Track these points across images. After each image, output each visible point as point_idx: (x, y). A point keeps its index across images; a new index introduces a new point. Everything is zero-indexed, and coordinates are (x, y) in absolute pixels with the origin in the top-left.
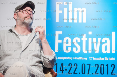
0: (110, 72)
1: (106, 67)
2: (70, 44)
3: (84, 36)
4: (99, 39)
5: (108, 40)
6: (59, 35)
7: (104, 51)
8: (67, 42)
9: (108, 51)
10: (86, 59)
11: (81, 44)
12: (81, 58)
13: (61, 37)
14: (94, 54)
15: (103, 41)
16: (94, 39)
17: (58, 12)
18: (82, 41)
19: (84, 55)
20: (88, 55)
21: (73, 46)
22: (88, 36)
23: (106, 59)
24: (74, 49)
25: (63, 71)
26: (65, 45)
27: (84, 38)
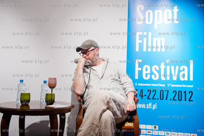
0: (188, 98)
1: (183, 94)
2: (149, 72)
3: (163, 64)
4: (177, 67)
5: (186, 68)
6: (139, 63)
7: (182, 79)
8: (146, 70)
9: (186, 79)
10: (164, 85)
11: (159, 71)
12: (160, 85)
13: (141, 65)
14: (171, 81)
15: (181, 69)
16: (172, 67)
18: (160, 69)
19: (162, 82)
20: (166, 82)
21: (152, 73)
22: (166, 65)
23: (184, 86)
24: (153, 76)
25: (142, 96)
26: (144, 73)
27: (163, 66)
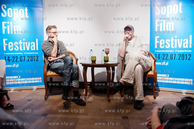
0: (188, 58)
1: (185, 56)
2: (164, 43)
3: (172, 38)
4: (182, 40)
5: (187, 40)
6: (158, 38)
7: (184, 47)
8: (162, 42)
9: (187, 47)
10: (173, 51)
11: (170, 43)
12: (171, 51)
13: (159, 40)
14: (178, 49)
15: (184, 41)
16: (179, 40)
17: (157, 25)
18: (171, 41)
19: (172, 49)
20: (174, 49)
21: (166, 44)
22: (174, 38)
23: (186, 51)
24: (166, 46)
25: (159, 58)
26: (161, 44)
27: (172, 40)
